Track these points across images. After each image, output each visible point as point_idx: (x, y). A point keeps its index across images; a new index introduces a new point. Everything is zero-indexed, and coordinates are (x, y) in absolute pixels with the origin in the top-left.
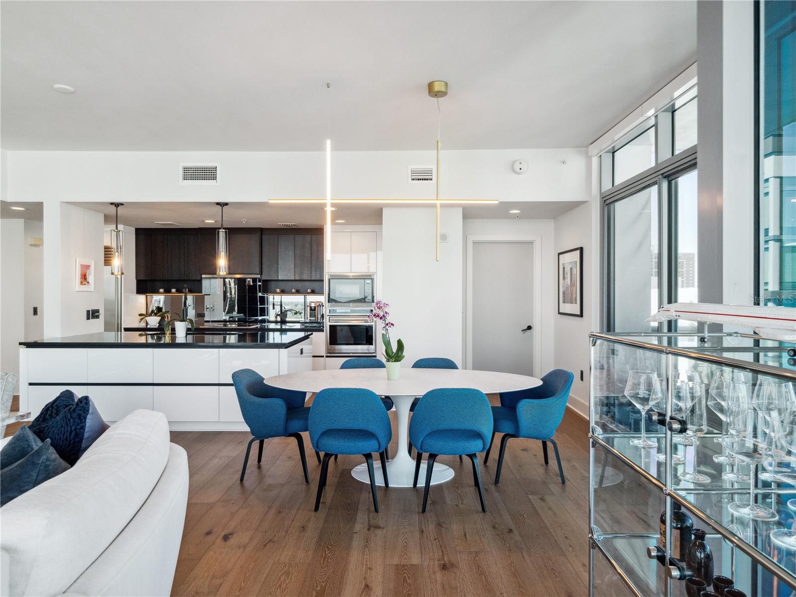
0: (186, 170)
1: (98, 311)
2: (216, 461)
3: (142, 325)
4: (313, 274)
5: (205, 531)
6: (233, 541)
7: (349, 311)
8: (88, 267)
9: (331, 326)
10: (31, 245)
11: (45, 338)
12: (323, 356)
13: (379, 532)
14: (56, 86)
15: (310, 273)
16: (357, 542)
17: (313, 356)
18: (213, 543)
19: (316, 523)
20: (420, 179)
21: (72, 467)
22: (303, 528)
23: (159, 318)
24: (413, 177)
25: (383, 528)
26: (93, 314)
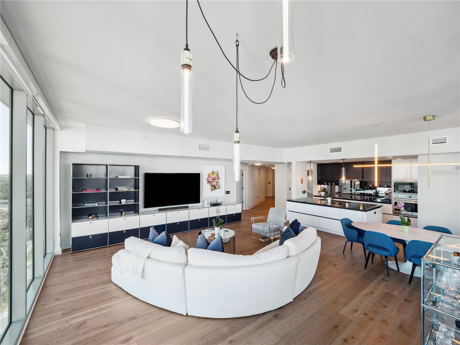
0: (331, 149)
1: (305, 191)
2: (337, 244)
3: (319, 195)
4: (387, 179)
5: (329, 262)
6: (335, 267)
7: (405, 196)
8: (303, 179)
9: (395, 202)
10: (289, 171)
11: (292, 199)
12: (391, 214)
13: (386, 282)
14: (295, 139)
15: (385, 179)
16: (375, 281)
17: (383, 213)
18: (330, 265)
19: (363, 271)
20: (438, 143)
21: (297, 236)
22: (359, 271)
23: (325, 193)
24: (433, 143)
25: (388, 282)
26: (304, 192)
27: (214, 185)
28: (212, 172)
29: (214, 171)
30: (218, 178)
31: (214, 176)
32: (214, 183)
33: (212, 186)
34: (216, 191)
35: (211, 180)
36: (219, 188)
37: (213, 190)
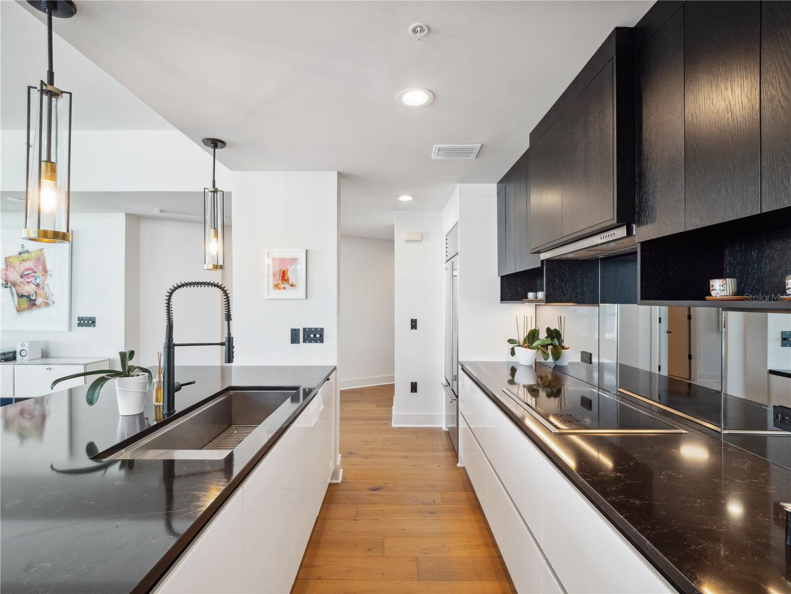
27: (26, 294)
28: (20, 250)
29: (26, 249)
30: (45, 270)
31: (29, 264)
32: (29, 289)
33: (21, 296)
34: (35, 313)
35: (14, 276)
36: (47, 304)
37: (24, 310)
